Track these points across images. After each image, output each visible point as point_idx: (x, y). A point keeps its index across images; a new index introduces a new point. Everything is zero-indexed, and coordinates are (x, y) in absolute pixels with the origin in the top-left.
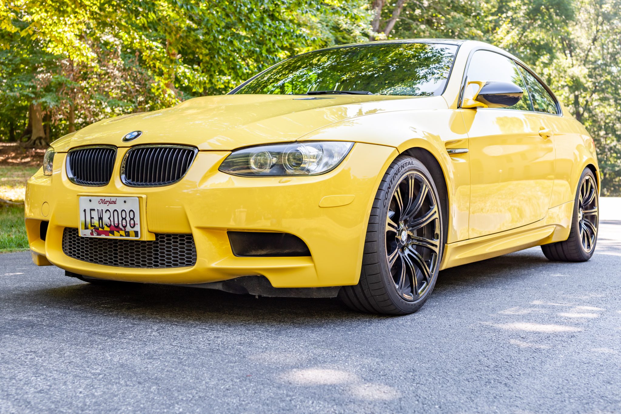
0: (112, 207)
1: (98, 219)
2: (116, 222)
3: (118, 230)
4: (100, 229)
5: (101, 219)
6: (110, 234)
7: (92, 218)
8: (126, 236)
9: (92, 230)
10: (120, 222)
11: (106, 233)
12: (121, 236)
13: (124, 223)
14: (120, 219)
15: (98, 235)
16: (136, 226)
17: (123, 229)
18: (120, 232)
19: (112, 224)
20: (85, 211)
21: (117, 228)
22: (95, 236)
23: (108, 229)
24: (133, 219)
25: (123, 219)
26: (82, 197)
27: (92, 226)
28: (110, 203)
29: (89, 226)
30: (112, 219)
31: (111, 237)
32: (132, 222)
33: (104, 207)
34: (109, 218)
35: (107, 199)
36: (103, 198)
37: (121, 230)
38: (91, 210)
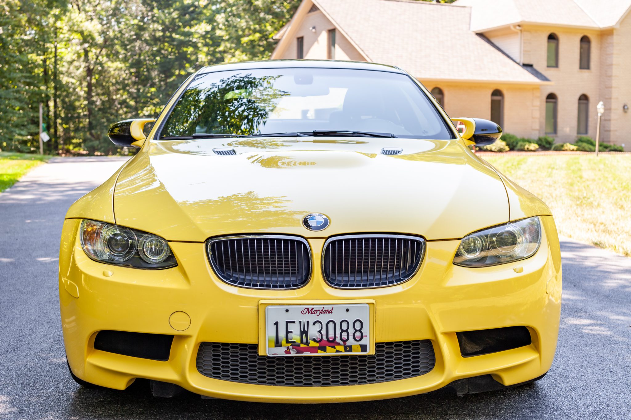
0: (324, 318)
1: (299, 333)
2: (331, 335)
3: (332, 344)
4: (302, 346)
5: (304, 332)
6: (319, 351)
7: (288, 332)
8: (346, 351)
9: (288, 348)
10: (338, 335)
11: (314, 350)
12: (337, 351)
13: (345, 335)
14: (338, 331)
15: (297, 353)
16: (364, 338)
17: (342, 343)
18: (336, 347)
19: (324, 338)
20: (276, 324)
21: (332, 343)
22: (293, 354)
23: (317, 345)
24: (360, 331)
25: (343, 331)
26: (270, 307)
27: (287, 342)
28: (321, 312)
29: (284, 342)
30: (324, 332)
31: (320, 353)
32: (358, 334)
33: (312, 318)
34: (320, 332)
35: (316, 308)
36: (310, 307)
37: (339, 344)
38: (287, 323)
